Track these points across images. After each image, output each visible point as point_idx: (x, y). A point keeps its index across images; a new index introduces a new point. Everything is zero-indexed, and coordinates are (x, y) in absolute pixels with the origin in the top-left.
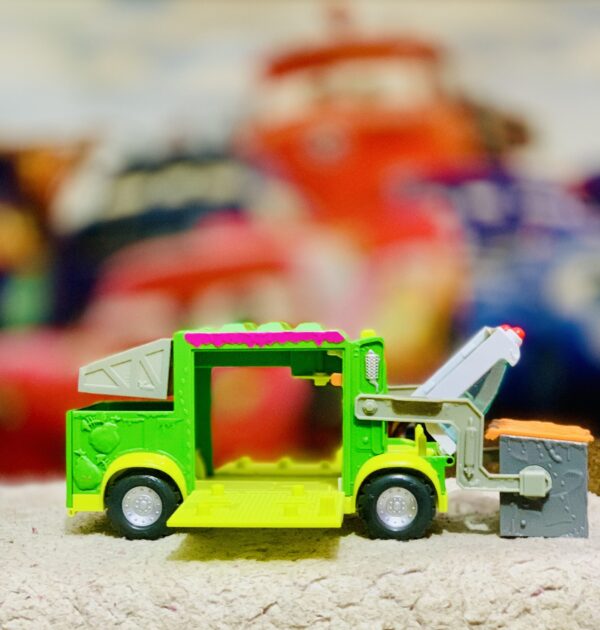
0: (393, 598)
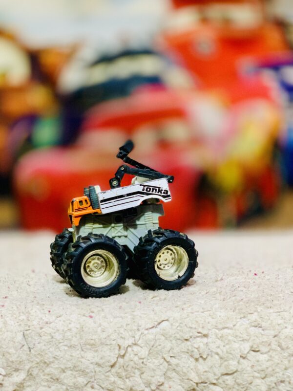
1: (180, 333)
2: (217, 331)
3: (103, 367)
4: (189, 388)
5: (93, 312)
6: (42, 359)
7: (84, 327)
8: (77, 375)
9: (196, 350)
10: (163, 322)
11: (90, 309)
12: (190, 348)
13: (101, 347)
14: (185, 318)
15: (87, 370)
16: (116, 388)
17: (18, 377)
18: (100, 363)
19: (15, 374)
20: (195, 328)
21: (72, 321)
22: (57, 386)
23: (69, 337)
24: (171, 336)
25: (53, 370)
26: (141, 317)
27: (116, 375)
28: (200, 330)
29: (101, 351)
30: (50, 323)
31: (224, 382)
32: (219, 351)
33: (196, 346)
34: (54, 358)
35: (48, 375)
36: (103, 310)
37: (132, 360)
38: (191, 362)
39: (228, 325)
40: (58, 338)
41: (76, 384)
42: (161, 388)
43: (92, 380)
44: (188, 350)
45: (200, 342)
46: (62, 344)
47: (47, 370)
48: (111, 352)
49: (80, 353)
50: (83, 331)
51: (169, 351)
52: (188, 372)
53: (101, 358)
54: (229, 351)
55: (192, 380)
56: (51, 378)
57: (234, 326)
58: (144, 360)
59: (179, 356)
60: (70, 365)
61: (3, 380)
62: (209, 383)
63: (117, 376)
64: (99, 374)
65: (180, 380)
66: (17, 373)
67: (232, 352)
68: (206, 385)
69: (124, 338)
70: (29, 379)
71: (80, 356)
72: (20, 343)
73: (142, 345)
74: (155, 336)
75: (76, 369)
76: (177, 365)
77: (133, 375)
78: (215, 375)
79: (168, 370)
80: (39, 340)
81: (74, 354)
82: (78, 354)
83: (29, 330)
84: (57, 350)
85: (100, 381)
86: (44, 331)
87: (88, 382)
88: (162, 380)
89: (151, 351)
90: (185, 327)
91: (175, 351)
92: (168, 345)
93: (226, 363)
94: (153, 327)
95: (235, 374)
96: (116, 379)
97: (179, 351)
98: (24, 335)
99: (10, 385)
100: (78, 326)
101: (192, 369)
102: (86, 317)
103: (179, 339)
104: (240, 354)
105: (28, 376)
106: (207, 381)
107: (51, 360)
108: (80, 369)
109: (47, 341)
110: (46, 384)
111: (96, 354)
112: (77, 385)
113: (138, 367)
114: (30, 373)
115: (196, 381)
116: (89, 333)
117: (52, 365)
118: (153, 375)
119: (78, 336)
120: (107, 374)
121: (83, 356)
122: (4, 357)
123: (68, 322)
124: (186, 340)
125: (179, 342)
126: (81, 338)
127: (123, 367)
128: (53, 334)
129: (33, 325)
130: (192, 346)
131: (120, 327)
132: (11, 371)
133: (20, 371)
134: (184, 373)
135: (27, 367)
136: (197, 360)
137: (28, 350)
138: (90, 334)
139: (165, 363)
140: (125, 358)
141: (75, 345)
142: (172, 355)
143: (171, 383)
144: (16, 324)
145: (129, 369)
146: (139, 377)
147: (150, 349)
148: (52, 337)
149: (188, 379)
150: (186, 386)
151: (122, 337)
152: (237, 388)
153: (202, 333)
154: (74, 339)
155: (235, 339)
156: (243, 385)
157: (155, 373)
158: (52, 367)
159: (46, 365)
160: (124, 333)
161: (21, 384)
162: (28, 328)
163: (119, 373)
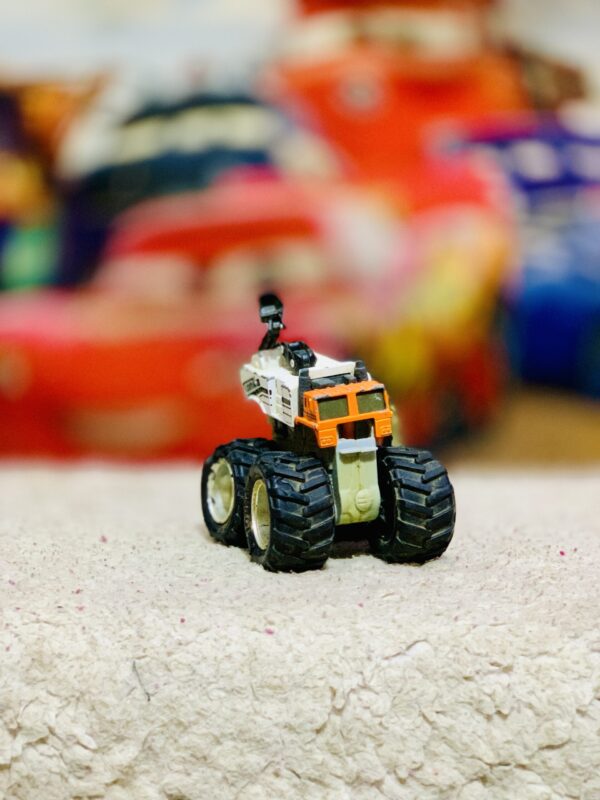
1: (455, 666)
2: (528, 660)
3: (298, 733)
4: (476, 774)
5: (271, 623)
6: (174, 715)
7: (257, 651)
8: (245, 750)
9: (488, 699)
10: (418, 645)
11: (265, 618)
12: (475, 694)
13: (294, 693)
14: (463, 636)
15: (267, 740)
16: (328, 775)
17: (123, 754)
18: (293, 724)
19: (117, 748)
20: (487, 655)
21: (231, 640)
22: (203, 772)
23: (229, 672)
24: (435, 672)
25: (196, 740)
26: (372, 633)
27: (326, 748)
28: (496, 659)
29: (296, 700)
30: (188, 644)
31: (544, 762)
32: (533, 700)
33: (488, 691)
34: (199, 714)
35: (186, 748)
36: (292, 619)
37: (358, 719)
38: (479, 722)
39: (548, 649)
40: (206, 674)
41: (245, 767)
42: (418, 774)
43: (277, 759)
44: (472, 698)
45: (496, 683)
46: (213, 686)
47: (184, 740)
48: (316, 702)
49: (252, 705)
50: (256, 659)
51: (433, 702)
52: (472, 742)
53: (296, 715)
54: (552, 700)
55: (480, 759)
56: (192, 755)
57: (560, 650)
58: (383, 720)
59: (454, 711)
60: (230, 729)
61: (91, 760)
62: (514, 764)
63: (329, 750)
64: (292, 746)
65: (456, 758)
66: (121, 746)
67: (560, 701)
68: (507, 768)
69: (342, 675)
70: (147, 758)
71: (252, 711)
72: (128, 684)
73: (378, 689)
74: (404, 670)
75: (242, 738)
76: (450, 729)
77: (362, 748)
78: (526, 747)
79: (432, 737)
80: (166, 678)
81: (238, 707)
82: (248, 707)
83: (143, 657)
84: (205, 698)
85: (294, 761)
86: (175, 660)
87: (269, 764)
88: (420, 758)
89: (396, 701)
90: (465, 653)
91: (445, 701)
92: (431, 689)
93: (548, 725)
94: (398, 654)
95: (567, 747)
96: (328, 757)
97: (453, 701)
98: (134, 667)
99: (106, 771)
100: (245, 650)
101: (480, 737)
102: (260, 632)
103: (451, 677)
104: (576, 706)
105: (143, 751)
106: (509, 761)
107: (192, 719)
108: (252, 736)
109: (184, 679)
110: (181, 767)
111: (283, 706)
112: (246, 770)
113: (372, 733)
114: (147, 745)
115: (489, 761)
116: (269, 664)
117: (194, 728)
118: (402, 748)
119: (246, 669)
120: (308, 747)
121: (258, 709)
122: (93, 713)
123: (224, 642)
124: (466, 678)
125: (453, 683)
126: (253, 675)
127: (341, 732)
128: (195, 667)
129: (152, 648)
130: (480, 690)
131: (332, 653)
132: (108, 740)
133: (126, 741)
134: (465, 744)
135: (142, 734)
136: (489, 718)
137: (143, 698)
138: (272, 667)
139: (426, 725)
140: (345, 714)
141: (241, 688)
142: (439, 710)
143: (438, 765)
144: (116, 644)
145: (354, 736)
146: (374, 752)
147: (394, 698)
148: (194, 672)
149: (473, 757)
150: (470, 772)
151: (336, 673)
152: (571, 775)
153: (499, 665)
154: (239, 675)
155: (565, 677)
156: (583, 769)
157: (404, 745)
158: (195, 733)
159: (182, 729)
160: (340, 665)
161: (130, 767)
162: (141, 654)
163: (332, 745)
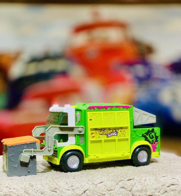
0: (124, 188)
10: (87, 191)
20: (100, 192)
39: (112, 189)
90: (96, 192)
153: (103, 194)
155: (115, 194)
